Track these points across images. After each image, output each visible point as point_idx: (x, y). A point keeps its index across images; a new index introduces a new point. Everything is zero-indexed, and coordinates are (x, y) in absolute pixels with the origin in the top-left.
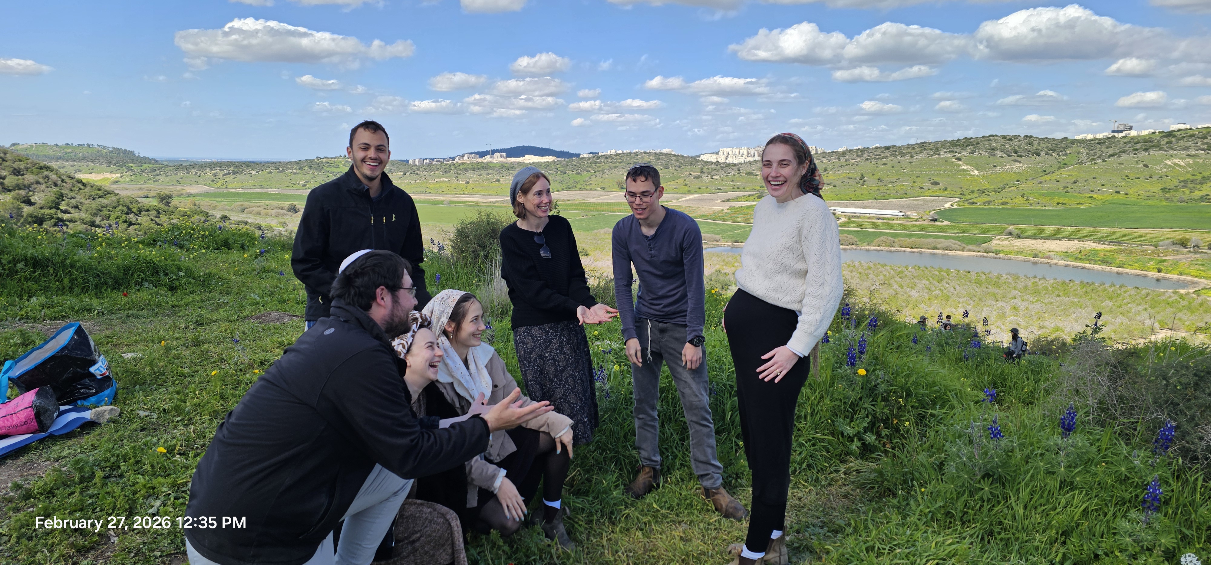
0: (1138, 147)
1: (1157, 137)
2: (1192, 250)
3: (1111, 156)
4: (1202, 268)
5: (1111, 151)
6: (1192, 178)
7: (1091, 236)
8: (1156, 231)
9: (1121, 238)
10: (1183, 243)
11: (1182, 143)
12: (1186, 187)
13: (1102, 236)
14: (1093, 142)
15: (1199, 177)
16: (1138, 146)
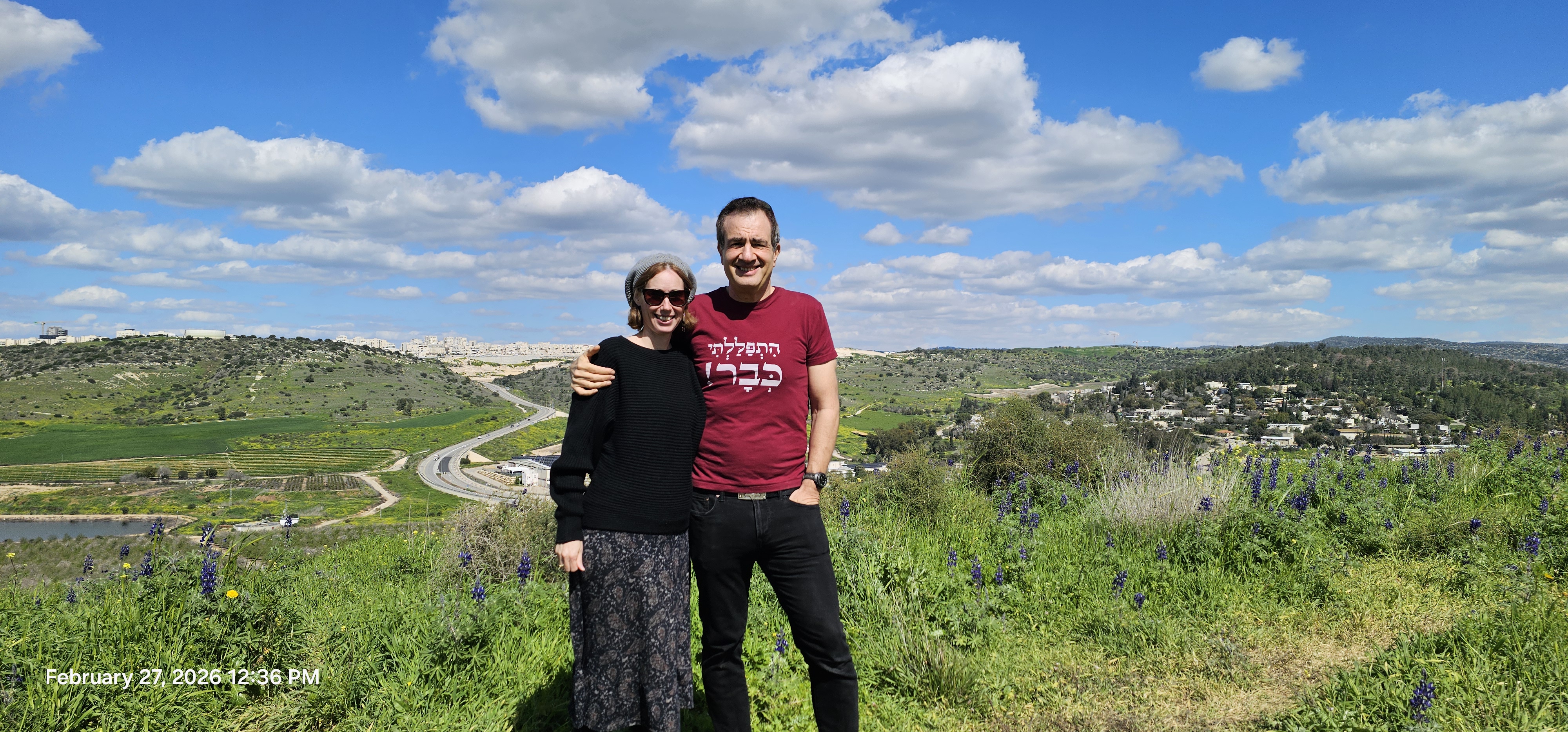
0: (78, 358)
1: (101, 345)
2: (160, 481)
3: (43, 368)
4: (175, 502)
5: (42, 362)
6: (149, 395)
7: (27, 477)
8: (114, 462)
9: (69, 475)
10: (149, 474)
11: (132, 353)
12: (144, 406)
13: (45, 476)
14: (15, 350)
15: (158, 394)
16: (79, 356)
